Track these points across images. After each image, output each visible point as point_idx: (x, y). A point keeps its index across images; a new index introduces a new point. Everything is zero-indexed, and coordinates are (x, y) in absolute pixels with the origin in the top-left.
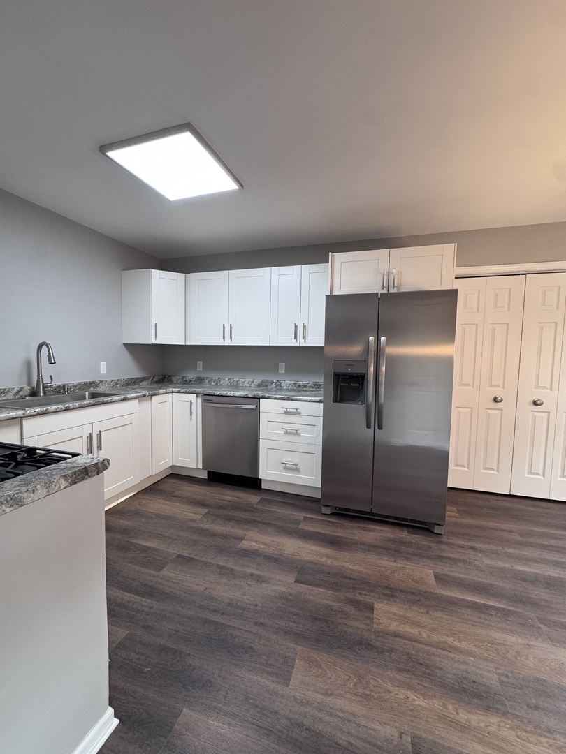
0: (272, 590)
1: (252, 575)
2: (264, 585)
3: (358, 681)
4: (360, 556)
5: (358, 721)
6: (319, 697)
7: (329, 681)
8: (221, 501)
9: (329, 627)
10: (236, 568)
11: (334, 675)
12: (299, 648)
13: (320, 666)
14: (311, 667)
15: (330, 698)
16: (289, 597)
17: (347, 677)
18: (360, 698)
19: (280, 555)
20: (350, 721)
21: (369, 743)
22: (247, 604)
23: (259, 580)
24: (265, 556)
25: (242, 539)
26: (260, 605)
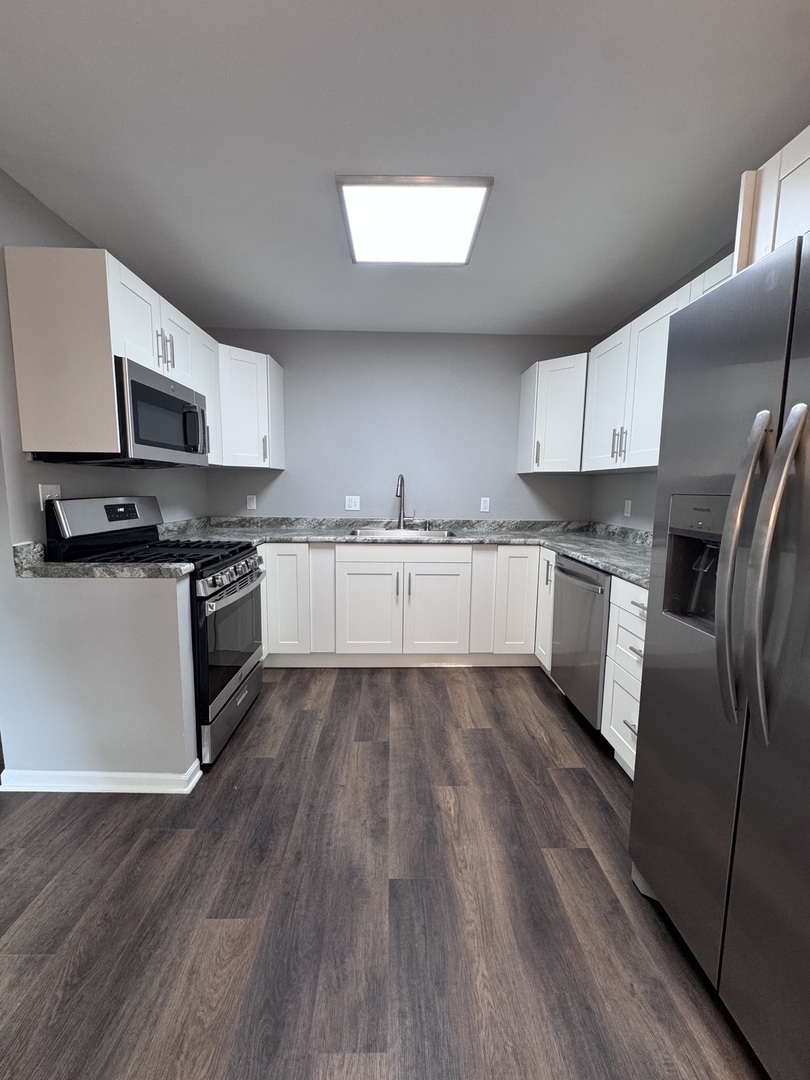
0: (362, 856)
1: (385, 821)
2: (369, 842)
3: (206, 1026)
4: (529, 995)
5: (146, 1031)
6: (188, 963)
7: (210, 973)
8: (523, 729)
9: (306, 956)
10: (391, 800)
11: (218, 981)
12: (264, 919)
13: (235, 955)
14: (233, 941)
15: (185, 978)
16: (355, 881)
17: (214, 1004)
18: (178, 1031)
19: (445, 842)
20: (148, 1017)
21: (113, 1054)
22: (330, 834)
23: (379, 831)
24: (432, 823)
25: (453, 782)
26: (331, 848)
